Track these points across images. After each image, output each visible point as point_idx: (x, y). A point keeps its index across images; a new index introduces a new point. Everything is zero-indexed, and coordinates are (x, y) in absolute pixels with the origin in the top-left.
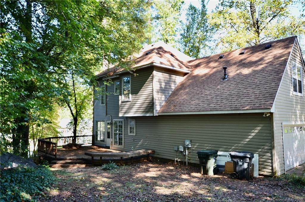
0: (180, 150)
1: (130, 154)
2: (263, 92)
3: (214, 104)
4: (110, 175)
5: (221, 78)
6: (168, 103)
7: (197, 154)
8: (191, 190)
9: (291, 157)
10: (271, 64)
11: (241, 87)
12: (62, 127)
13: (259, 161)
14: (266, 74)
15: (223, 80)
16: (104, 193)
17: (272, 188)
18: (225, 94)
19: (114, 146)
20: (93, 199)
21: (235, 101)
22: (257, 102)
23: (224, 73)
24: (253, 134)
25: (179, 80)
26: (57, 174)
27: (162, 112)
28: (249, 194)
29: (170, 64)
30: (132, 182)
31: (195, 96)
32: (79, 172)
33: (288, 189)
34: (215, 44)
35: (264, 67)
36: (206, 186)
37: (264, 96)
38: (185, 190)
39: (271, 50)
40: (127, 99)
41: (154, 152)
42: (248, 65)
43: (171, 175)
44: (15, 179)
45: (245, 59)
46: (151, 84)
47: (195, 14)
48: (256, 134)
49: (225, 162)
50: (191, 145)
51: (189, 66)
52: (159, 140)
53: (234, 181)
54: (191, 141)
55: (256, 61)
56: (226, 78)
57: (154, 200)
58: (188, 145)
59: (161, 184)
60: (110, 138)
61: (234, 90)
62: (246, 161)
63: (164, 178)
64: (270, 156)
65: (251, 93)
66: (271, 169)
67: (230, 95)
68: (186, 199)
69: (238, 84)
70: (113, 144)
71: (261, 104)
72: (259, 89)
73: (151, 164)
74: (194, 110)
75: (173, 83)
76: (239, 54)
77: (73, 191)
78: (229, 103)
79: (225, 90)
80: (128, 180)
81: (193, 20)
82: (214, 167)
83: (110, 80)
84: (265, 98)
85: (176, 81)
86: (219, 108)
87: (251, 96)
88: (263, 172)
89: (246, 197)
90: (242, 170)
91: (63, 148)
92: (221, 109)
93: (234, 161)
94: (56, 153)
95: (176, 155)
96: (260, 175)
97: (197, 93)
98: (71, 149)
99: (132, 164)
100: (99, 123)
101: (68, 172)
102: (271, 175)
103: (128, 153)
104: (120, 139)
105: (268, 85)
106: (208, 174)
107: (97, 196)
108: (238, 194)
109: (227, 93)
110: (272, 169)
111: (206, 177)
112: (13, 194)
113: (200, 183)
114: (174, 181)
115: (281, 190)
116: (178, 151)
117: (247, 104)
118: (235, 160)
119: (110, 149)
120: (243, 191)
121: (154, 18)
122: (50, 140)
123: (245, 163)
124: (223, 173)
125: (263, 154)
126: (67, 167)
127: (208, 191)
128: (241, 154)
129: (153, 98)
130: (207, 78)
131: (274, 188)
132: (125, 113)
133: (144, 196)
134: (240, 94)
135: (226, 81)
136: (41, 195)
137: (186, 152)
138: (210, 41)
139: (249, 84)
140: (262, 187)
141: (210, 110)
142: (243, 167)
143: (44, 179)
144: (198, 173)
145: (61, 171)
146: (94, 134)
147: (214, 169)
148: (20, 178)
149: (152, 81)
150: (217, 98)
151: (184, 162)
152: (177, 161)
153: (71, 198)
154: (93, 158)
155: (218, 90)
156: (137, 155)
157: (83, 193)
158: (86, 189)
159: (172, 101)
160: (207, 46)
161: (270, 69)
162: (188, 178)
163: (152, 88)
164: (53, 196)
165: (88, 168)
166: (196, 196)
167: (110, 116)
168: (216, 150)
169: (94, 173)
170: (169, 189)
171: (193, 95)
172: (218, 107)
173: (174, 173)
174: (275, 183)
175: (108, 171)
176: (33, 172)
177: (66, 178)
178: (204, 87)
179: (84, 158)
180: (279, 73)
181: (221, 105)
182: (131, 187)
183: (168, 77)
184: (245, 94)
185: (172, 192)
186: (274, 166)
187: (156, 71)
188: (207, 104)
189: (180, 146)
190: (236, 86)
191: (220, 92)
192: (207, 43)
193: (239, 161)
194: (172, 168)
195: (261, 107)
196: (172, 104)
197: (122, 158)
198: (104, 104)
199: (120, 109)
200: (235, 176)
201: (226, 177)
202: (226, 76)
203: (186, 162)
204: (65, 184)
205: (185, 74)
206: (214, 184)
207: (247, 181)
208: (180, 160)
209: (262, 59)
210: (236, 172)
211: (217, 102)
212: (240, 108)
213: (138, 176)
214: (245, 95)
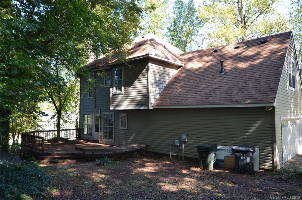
0: (176, 144)
1: (124, 148)
2: (264, 86)
3: (213, 97)
4: (105, 171)
5: (218, 72)
6: (163, 96)
7: (197, 149)
8: (197, 186)
9: (286, 151)
10: (268, 58)
11: (240, 80)
12: (42, 121)
13: (259, 155)
14: (265, 69)
15: (220, 74)
16: (107, 191)
17: (277, 182)
18: (224, 87)
19: (103, 140)
20: (99, 198)
21: (235, 95)
22: (258, 96)
23: (221, 67)
24: (254, 128)
25: (173, 73)
26: (49, 170)
27: (157, 106)
28: (256, 189)
29: (164, 56)
30: (132, 178)
31: (191, 90)
32: (71, 168)
33: (293, 183)
34: (201, 39)
35: (262, 61)
36: (210, 181)
37: (265, 90)
38: (190, 186)
39: (267, 44)
40: (119, 92)
41: (147, 146)
42: (245, 59)
43: (171, 170)
44: (10, 178)
45: (241, 53)
46: (146, 76)
47: (182, 8)
48: (256, 129)
49: (225, 157)
50: (188, 139)
51: (183, 59)
52: (153, 134)
53: (237, 176)
54: (188, 135)
55: (252, 55)
56: (223, 72)
57: (163, 198)
58: (184, 139)
59: (164, 180)
60: (98, 132)
61: (232, 84)
62: (249, 155)
63: (164, 174)
64: (271, 150)
65: (251, 87)
66: (271, 163)
67: (229, 89)
68: (196, 196)
69: (236, 77)
70: (103, 138)
71: (263, 98)
72: (258, 83)
73: (145, 158)
74: (191, 103)
75: (166, 76)
76: (234, 47)
77: (74, 190)
78: (229, 97)
79: (223, 84)
80: (126, 176)
81: (180, 14)
82: (214, 161)
83: (103, 71)
84: (266, 92)
85: (170, 74)
86: (219, 102)
87: (251, 90)
88: (264, 166)
89: (255, 193)
90: (245, 164)
91: (48, 142)
92: (221, 103)
93: (235, 155)
94: (43, 148)
95: (171, 150)
96: (260, 169)
97: (194, 86)
98: (57, 143)
99: (125, 159)
100: (86, 116)
101: (60, 169)
102: (272, 169)
103: (122, 148)
104: (111, 133)
105: (268, 79)
106: (208, 168)
107: (101, 195)
108: (245, 189)
109: (225, 87)
110: (273, 163)
111: (207, 172)
112: (13, 196)
113: (203, 179)
114: (176, 177)
115: (286, 184)
116: (173, 145)
117: (249, 98)
118: (238, 154)
119: (99, 143)
120: (249, 186)
121: (149, 8)
122: (34, 134)
123: (248, 158)
124: (223, 167)
125: (263, 148)
126: (57, 162)
127: (214, 186)
128: (244, 149)
129: (148, 91)
130: (203, 72)
131: (280, 182)
132: (117, 106)
133: (151, 194)
134: (240, 88)
135: (224, 74)
136: (43, 196)
137: (182, 146)
138: (197, 35)
139: (247, 78)
140: (267, 181)
141: (209, 103)
142: (245, 161)
143: (41, 178)
144: (197, 167)
145: (51, 168)
146: (81, 128)
147: (214, 164)
148: (15, 177)
149: (147, 73)
150: (215, 92)
151: (180, 156)
152: (172, 155)
153: (75, 198)
154: (84, 152)
155: (216, 83)
156: (131, 150)
157: (85, 192)
158: (87, 187)
159: (167, 94)
160: (193, 41)
161: (269, 63)
162: (189, 173)
163: (146, 81)
164: (55, 197)
165: (80, 164)
166: (205, 193)
167: (99, 109)
168: (215, 145)
169: (88, 168)
170: (174, 185)
171: (189, 88)
172: (217, 101)
173: (173, 168)
174: (278, 177)
175: (102, 166)
176: (25, 169)
177: (59, 175)
178: (200, 80)
179: (74, 153)
180: (278, 67)
181: (220, 99)
182: (133, 184)
183: (162, 69)
184: (245, 87)
185: (179, 189)
186: (275, 160)
187: (151, 63)
188: (205, 98)
189: (176, 140)
190: (234, 79)
191: (218, 86)
192: (193, 37)
193: (242, 155)
194: (168, 163)
195: (263, 101)
196: (167, 98)
197: (115, 152)
198: (92, 96)
199: (111, 102)
200: (237, 171)
201: (227, 172)
202: (223, 70)
203: (182, 156)
204: (62, 182)
205: (179, 67)
206: (217, 179)
207: (250, 176)
208: (175, 155)
209: (258, 54)
210: (238, 166)
211: (216, 95)
212: (241, 102)
213: (136, 171)
214: (245, 89)
